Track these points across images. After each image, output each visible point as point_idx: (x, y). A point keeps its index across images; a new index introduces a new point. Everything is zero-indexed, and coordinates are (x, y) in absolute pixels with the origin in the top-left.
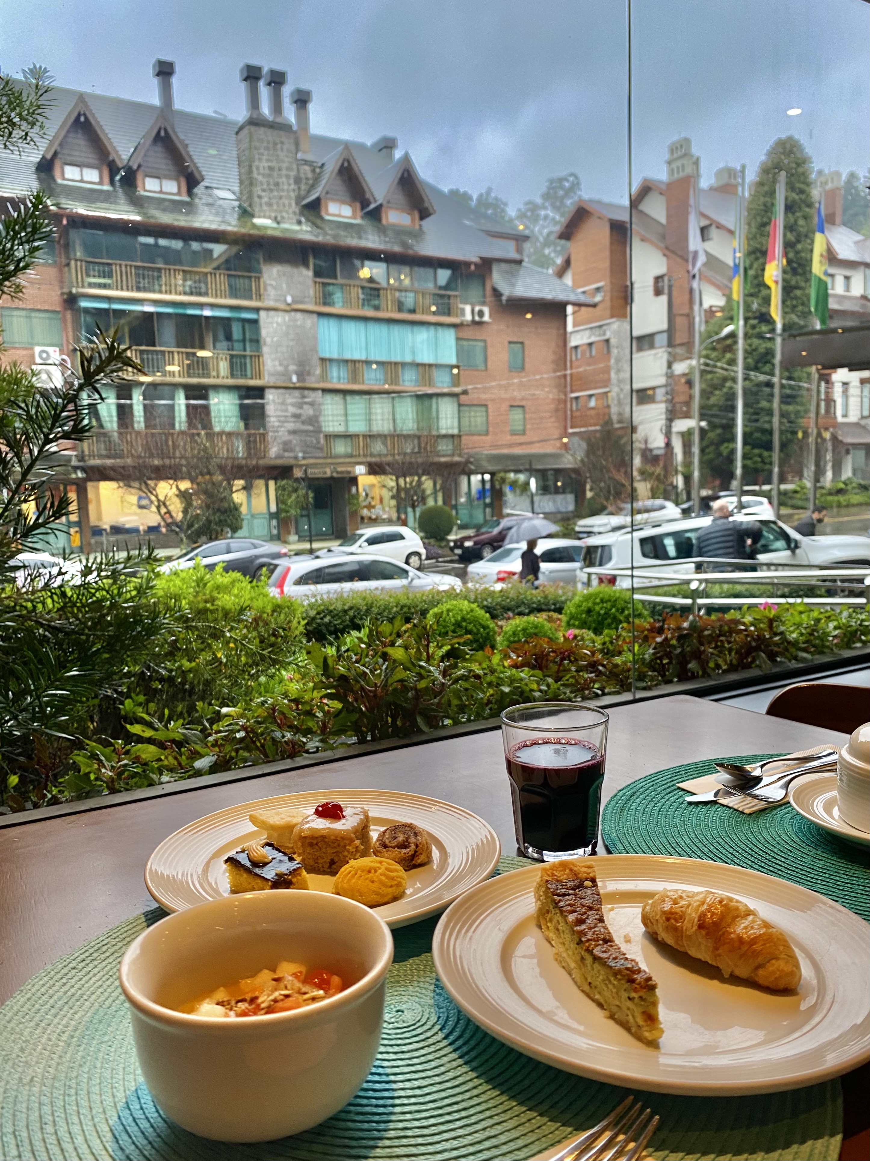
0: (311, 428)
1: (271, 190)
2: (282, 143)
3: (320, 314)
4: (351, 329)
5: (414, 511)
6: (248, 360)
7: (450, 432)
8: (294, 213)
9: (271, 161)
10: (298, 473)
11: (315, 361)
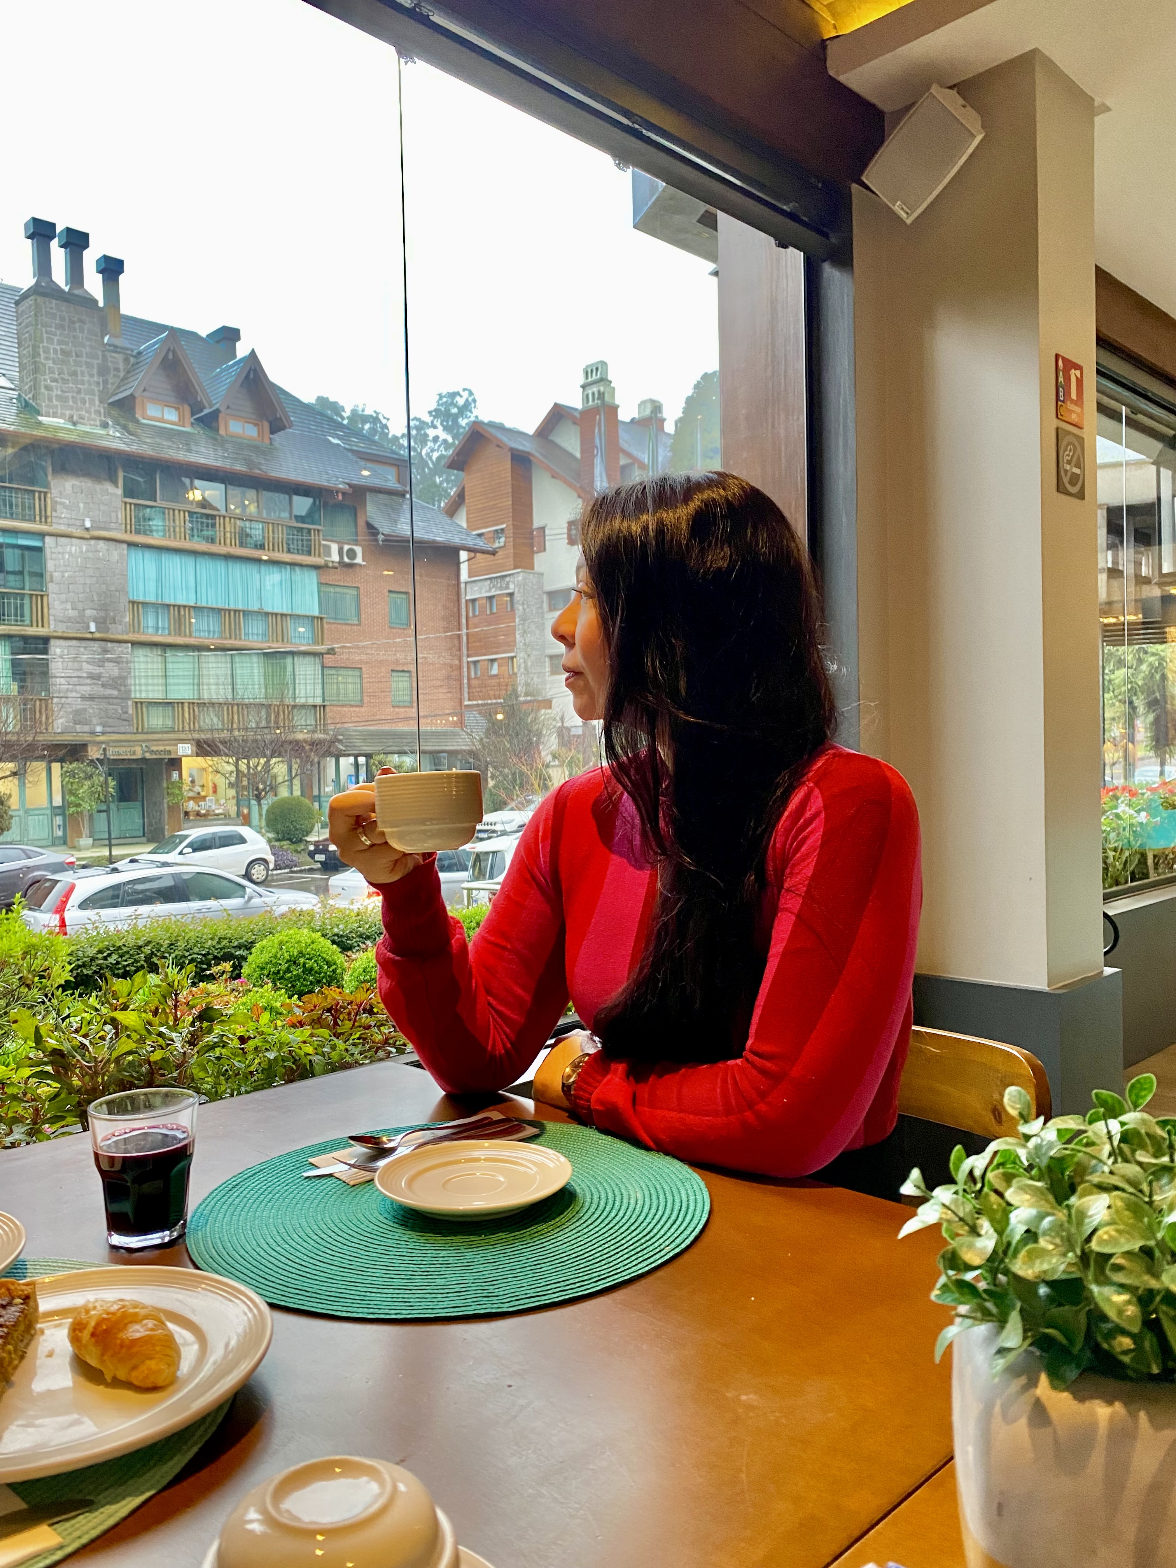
0: (115, 693)
1: (65, 381)
2: (81, 321)
3: (131, 545)
4: (175, 565)
5: (259, 805)
6: (27, 601)
7: (311, 701)
8: (98, 412)
9: (67, 344)
10: (94, 753)
11: (123, 603)
